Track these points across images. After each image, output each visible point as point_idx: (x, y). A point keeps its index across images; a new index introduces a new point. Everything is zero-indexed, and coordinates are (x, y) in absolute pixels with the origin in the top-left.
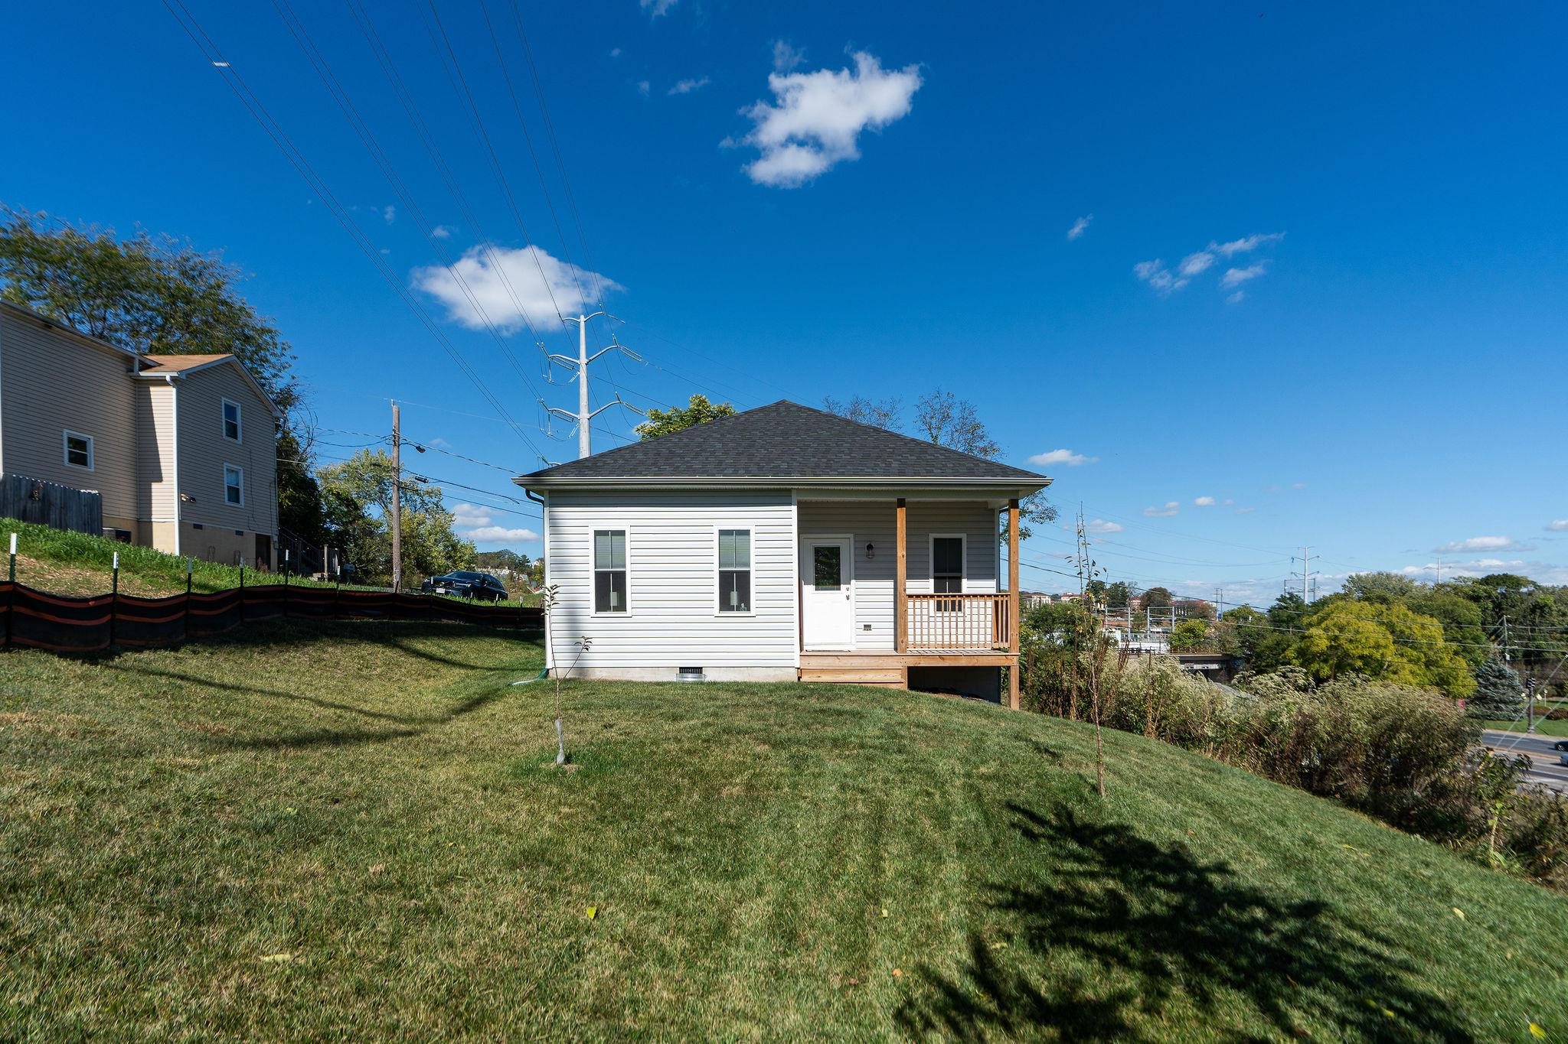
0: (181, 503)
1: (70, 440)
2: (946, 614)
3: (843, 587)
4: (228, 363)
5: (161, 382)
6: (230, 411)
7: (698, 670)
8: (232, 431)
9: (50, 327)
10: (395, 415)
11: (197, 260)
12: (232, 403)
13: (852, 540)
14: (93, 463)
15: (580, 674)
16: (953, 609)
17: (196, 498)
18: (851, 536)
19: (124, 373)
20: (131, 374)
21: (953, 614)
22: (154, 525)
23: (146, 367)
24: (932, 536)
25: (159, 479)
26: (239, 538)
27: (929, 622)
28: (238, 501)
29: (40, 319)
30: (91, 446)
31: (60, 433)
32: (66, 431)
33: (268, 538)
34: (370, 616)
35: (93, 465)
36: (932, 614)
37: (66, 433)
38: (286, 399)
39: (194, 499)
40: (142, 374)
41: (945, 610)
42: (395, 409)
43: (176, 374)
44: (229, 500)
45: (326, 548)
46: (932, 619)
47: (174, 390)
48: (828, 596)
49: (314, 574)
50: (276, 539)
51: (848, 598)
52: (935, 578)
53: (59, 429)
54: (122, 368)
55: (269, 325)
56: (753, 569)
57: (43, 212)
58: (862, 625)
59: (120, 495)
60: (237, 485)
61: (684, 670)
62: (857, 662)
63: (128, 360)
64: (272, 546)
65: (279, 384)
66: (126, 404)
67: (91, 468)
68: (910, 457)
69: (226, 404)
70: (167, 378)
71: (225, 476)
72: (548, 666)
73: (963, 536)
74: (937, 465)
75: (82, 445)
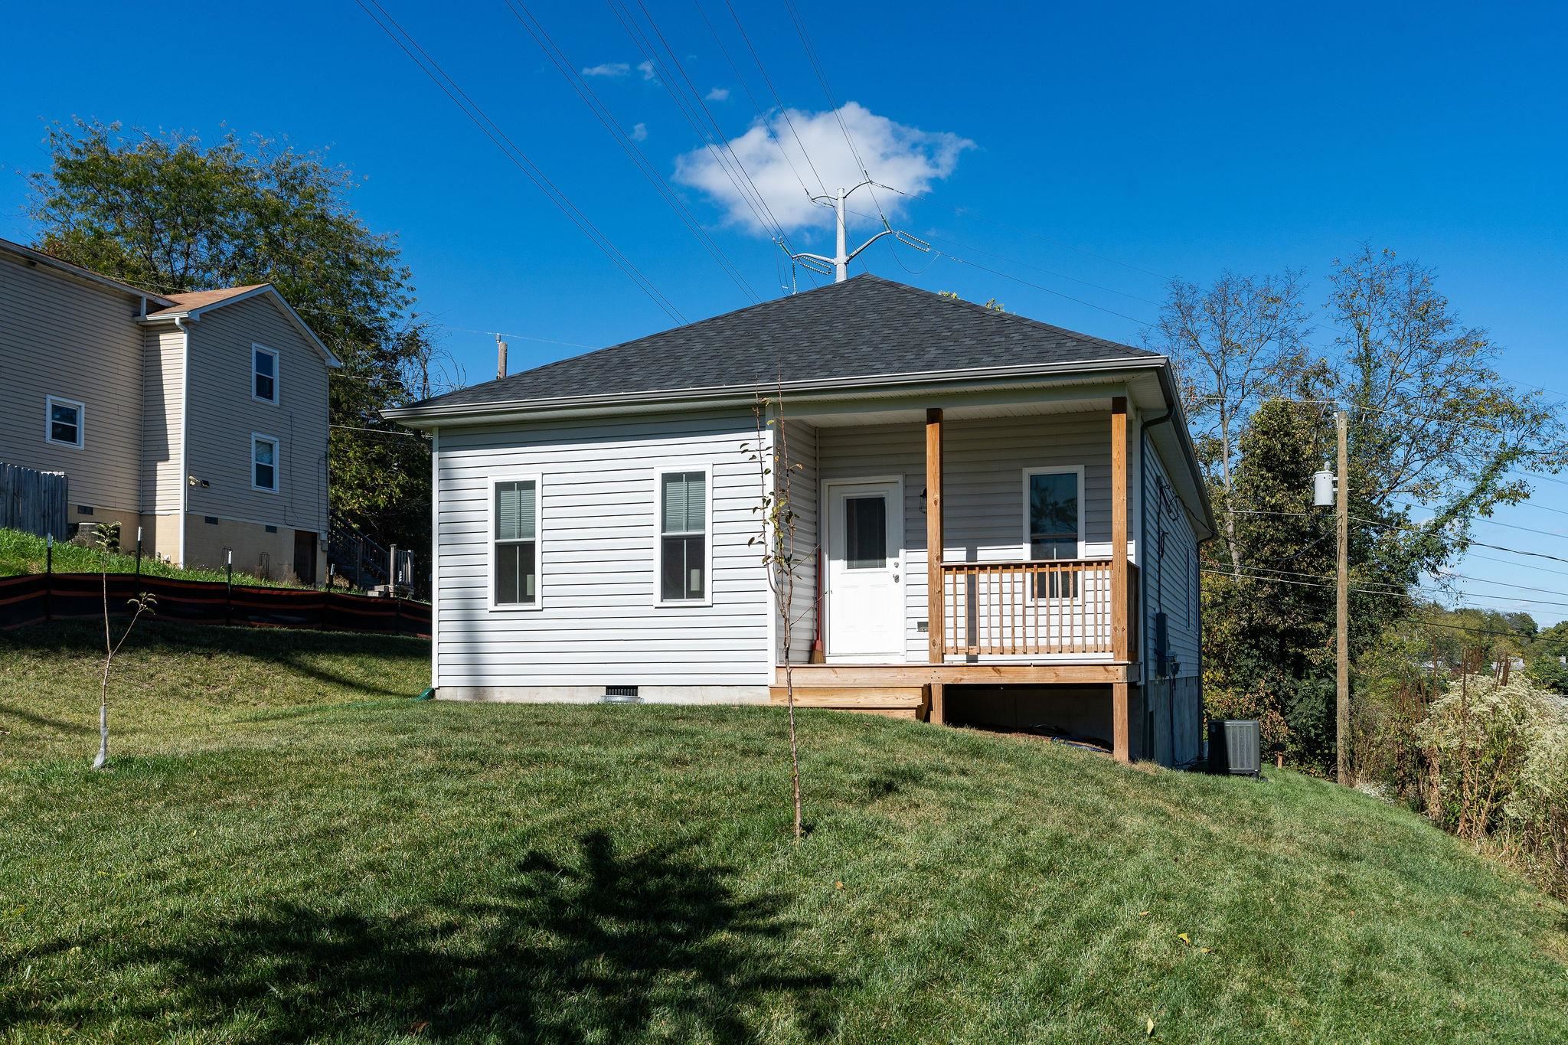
0: (189, 489)
1: (56, 409)
2: (1054, 602)
3: (890, 561)
4: (262, 296)
5: (170, 327)
6: (264, 362)
7: (632, 690)
8: (265, 388)
9: (34, 264)
10: (501, 356)
11: (297, 164)
12: (266, 350)
13: (901, 484)
14: (83, 437)
15: (475, 696)
16: (1066, 594)
17: (210, 481)
18: (899, 478)
19: (129, 319)
20: (138, 319)
21: (1066, 601)
22: (158, 518)
23: (156, 308)
24: (1028, 472)
25: (166, 458)
26: (270, 534)
27: (1024, 615)
28: (271, 485)
29: (23, 256)
30: (82, 416)
31: (43, 401)
32: (49, 397)
33: (314, 537)
34: (284, 623)
35: (83, 441)
36: (1029, 603)
37: (50, 400)
38: (411, 346)
39: (206, 483)
40: (150, 317)
41: (1052, 596)
42: (501, 346)
43: (185, 315)
44: (258, 483)
45: (392, 549)
46: (1029, 611)
47: (185, 336)
48: (867, 577)
49: (376, 587)
50: (324, 537)
51: (897, 579)
52: (1034, 542)
53: (43, 396)
54: (126, 311)
55: (389, 247)
56: (708, 532)
57: (119, 123)
58: (914, 623)
59: (118, 480)
60: (271, 463)
61: (611, 690)
62: (862, 678)
63: (135, 300)
64: (319, 547)
65: (399, 327)
66: (131, 360)
67: (81, 444)
68: (968, 341)
69: (257, 353)
70: (177, 322)
71: (253, 451)
72: (434, 685)
73: (1080, 470)
74: (997, 350)
75: (70, 415)
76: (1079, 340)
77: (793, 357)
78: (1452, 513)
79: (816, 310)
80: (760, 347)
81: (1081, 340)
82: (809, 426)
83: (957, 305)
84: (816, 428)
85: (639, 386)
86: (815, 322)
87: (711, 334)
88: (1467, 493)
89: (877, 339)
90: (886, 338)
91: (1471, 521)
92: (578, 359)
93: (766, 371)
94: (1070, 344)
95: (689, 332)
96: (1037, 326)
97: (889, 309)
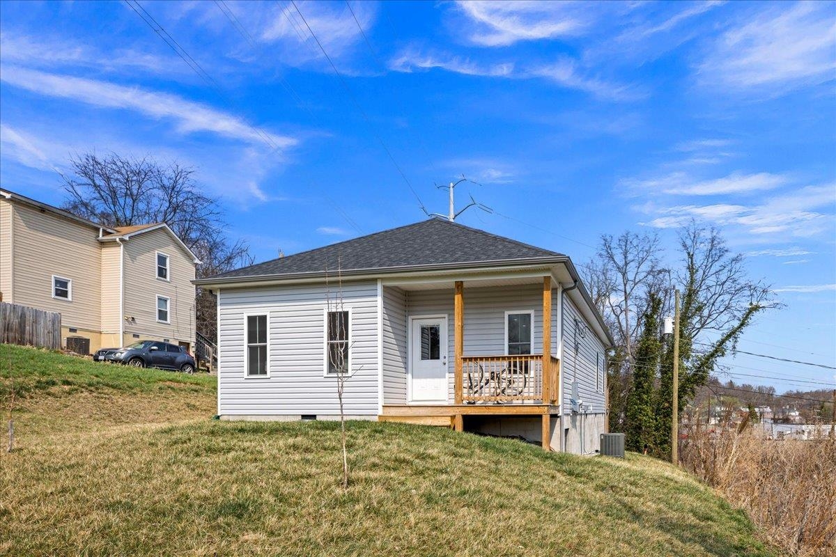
0: (124, 321)
1: (57, 282)
3: (441, 357)
4: (161, 229)
5: (114, 243)
6: (162, 260)
7: (314, 417)
8: (162, 273)
9: (44, 211)
12: (163, 254)
13: (447, 319)
14: (71, 295)
17: (135, 317)
18: (446, 316)
19: (94, 238)
20: (98, 239)
23: (106, 233)
24: (507, 313)
28: (166, 320)
29: (39, 207)
30: (70, 285)
31: (50, 278)
32: (53, 276)
33: (188, 345)
39: (133, 318)
40: (104, 238)
43: (122, 237)
44: (159, 319)
47: (122, 248)
50: (193, 345)
51: (444, 364)
52: (509, 347)
53: (49, 274)
54: (92, 235)
56: (350, 341)
59: (89, 316)
60: (166, 309)
61: (304, 417)
63: (97, 230)
66: (95, 258)
67: (70, 299)
68: (477, 249)
69: (158, 256)
70: (118, 240)
71: (157, 303)
72: (219, 414)
73: (532, 312)
74: (489, 253)
75: (64, 284)
76: (529, 248)
77: (392, 256)
78: (729, 336)
79: (410, 234)
80: (378, 251)
81: (530, 248)
82: (402, 290)
83: (476, 232)
84: (407, 291)
85: (316, 269)
86: (407, 239)
87: (356, 245)
88: (736, 326)
89: (434, 248)
90: (439, 247)
91: (738, 339)
92: (291, 256)
93: (378, 262)
94: (525, 250)
95: (346, 244)
96: (511, 242)
97: (444, 234)
